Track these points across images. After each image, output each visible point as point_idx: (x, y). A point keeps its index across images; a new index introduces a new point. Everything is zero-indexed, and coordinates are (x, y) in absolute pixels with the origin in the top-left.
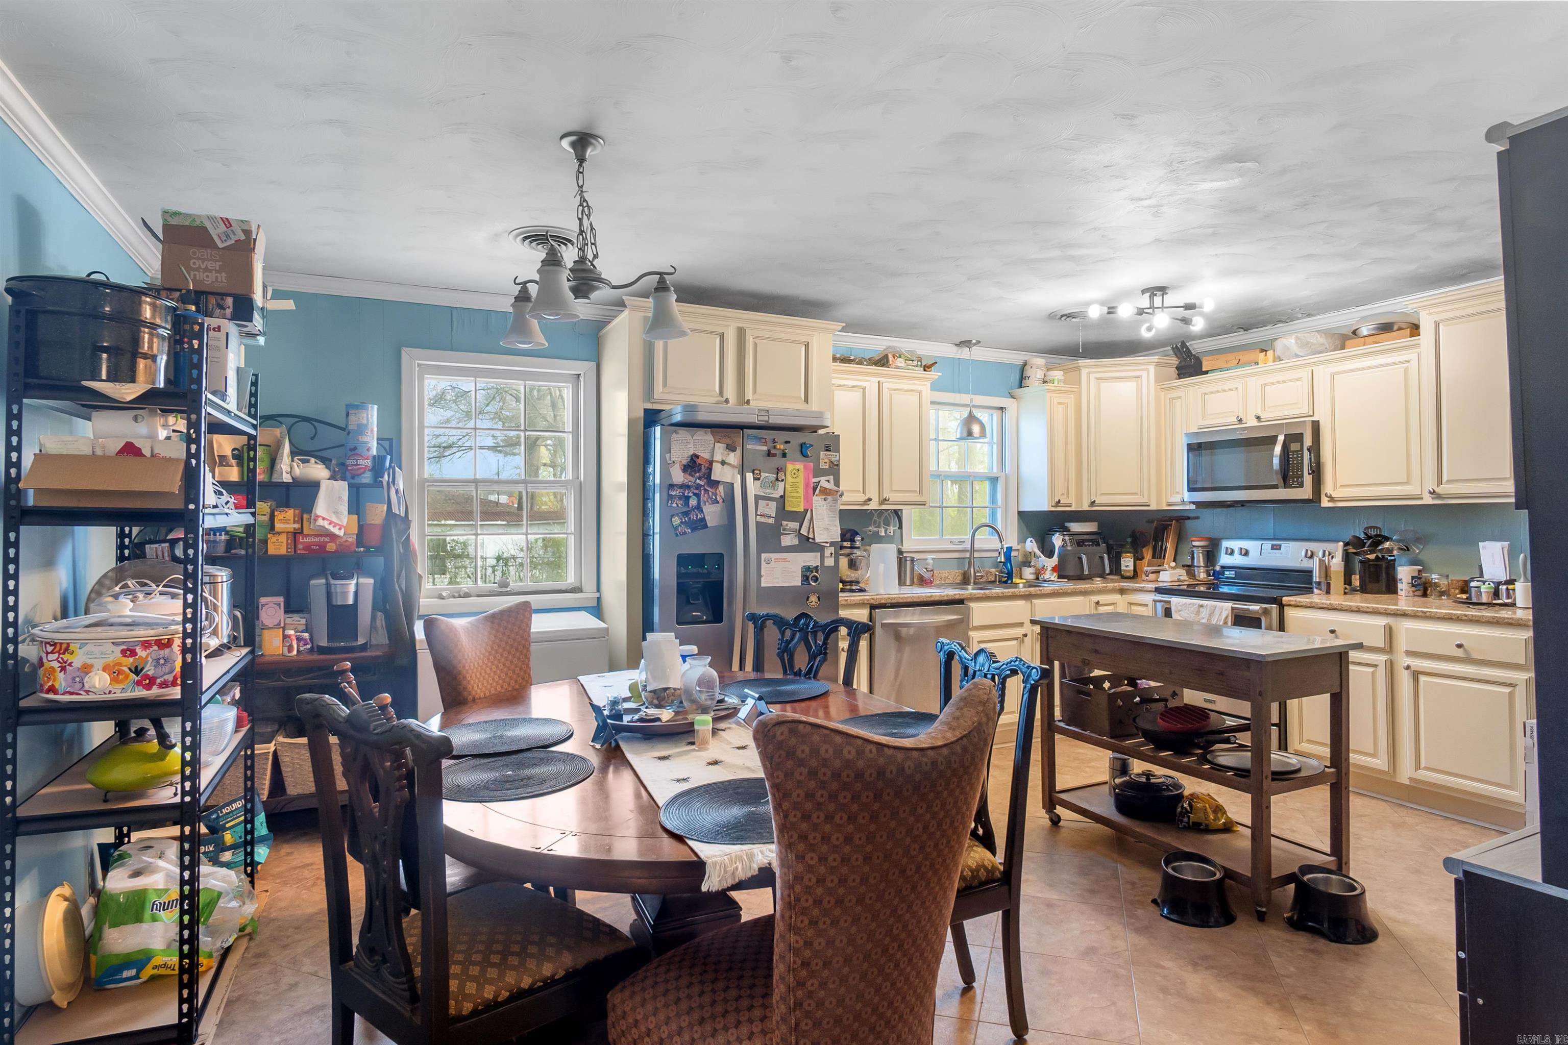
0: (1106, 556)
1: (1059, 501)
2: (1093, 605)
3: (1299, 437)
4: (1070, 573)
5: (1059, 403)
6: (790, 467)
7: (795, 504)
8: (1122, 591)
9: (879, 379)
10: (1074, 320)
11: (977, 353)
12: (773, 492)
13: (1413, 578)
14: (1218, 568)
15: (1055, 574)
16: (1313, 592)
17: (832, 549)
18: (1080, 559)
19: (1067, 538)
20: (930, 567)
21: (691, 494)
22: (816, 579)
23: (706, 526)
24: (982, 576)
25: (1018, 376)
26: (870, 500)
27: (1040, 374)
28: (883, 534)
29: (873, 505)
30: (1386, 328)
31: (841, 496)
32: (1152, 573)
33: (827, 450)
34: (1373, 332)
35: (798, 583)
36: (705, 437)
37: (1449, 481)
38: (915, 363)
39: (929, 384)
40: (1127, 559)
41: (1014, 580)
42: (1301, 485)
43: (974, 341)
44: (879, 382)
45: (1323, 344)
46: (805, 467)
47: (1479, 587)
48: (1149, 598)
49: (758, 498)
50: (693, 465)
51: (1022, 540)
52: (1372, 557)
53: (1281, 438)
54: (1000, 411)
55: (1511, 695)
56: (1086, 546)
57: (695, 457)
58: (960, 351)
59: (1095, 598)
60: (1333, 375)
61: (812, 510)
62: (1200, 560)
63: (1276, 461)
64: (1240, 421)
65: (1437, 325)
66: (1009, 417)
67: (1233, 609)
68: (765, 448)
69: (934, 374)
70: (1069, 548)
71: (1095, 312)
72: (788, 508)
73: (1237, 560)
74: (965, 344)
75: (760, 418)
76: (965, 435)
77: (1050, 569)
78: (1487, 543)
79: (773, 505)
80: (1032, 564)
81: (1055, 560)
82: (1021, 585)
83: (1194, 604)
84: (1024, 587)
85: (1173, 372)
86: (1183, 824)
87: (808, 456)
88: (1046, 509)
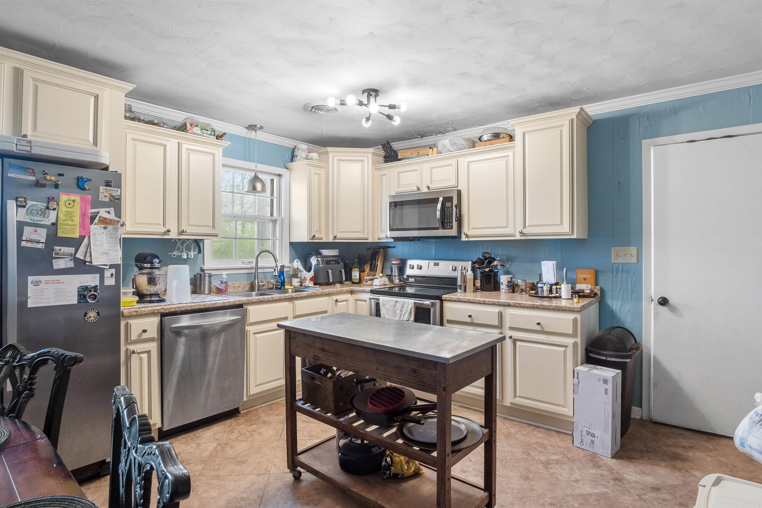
0: (343, 270)
1: (314, 236)
2: (334, 302)
3: (450, 199)
4: (322, 281)
5: (315, 173)
6: (64, 198)
7: (70, 231)
8: (352, 292)
9: (179, 141)
10: (320, 112)
11: (260, 136)
12: (42, 219)
13: (508, 282)
14: (405, 277)
15: (312, 282)
16: (457, 292)
17: (113, 271)
18: (328, 272)
19: (320, 259)
20: (224, 280)
22: (95, 297)
24: (264, 285)
25: (290, 155)
26: (169, 231)
27: (304, 155)
28: (185, 257)
29: (173, 235)
30: (496, 136)
31: (122, 225)
32: (369, 280)
33: (106, 186)
34: (490, 138)
35: (74, 300)
37: (529, 226)
38: (209, 132)
39: (221, 150)
40: (355, 272)
41: (286, 287)
42: (451, 228)
43: (258, 126)
44: (179, 143)
45: (464, 145)
46: (82, 199)
47: (542, 287)
48: (367, 296)
49: (21, 226)
51: (292, 261)
52: (487, 270)
53: (441, 199)
54: (279, 177)
55: (565, 352)
56: (331, 264)
58: (249, 132)
59: (335, 298)
60: (469, 163)
61: (89, 237)
62: (396, 272)
63: (438, 213)
64: (419, 189)
65: (524, 134)
66: (284, 181)
67: (415, 303)
68: (33, 178)
69: (225, 143)
70: (321, 266)
71: (332, 103)
72: (60, 235)
73: (416, 272)
74: (252, 127)
75: (19, 147)
76: (251, 189)
77: (308, 279)
78: (545, 262)
79: (43, 231)
80: (299, 276)
81: (312, 273)
82: (290, 290)
83: (393, 301)
84: (292, 292)
85: (382, 159)
86: (386, 476)
87: (84, 189)
88: (306, 241)
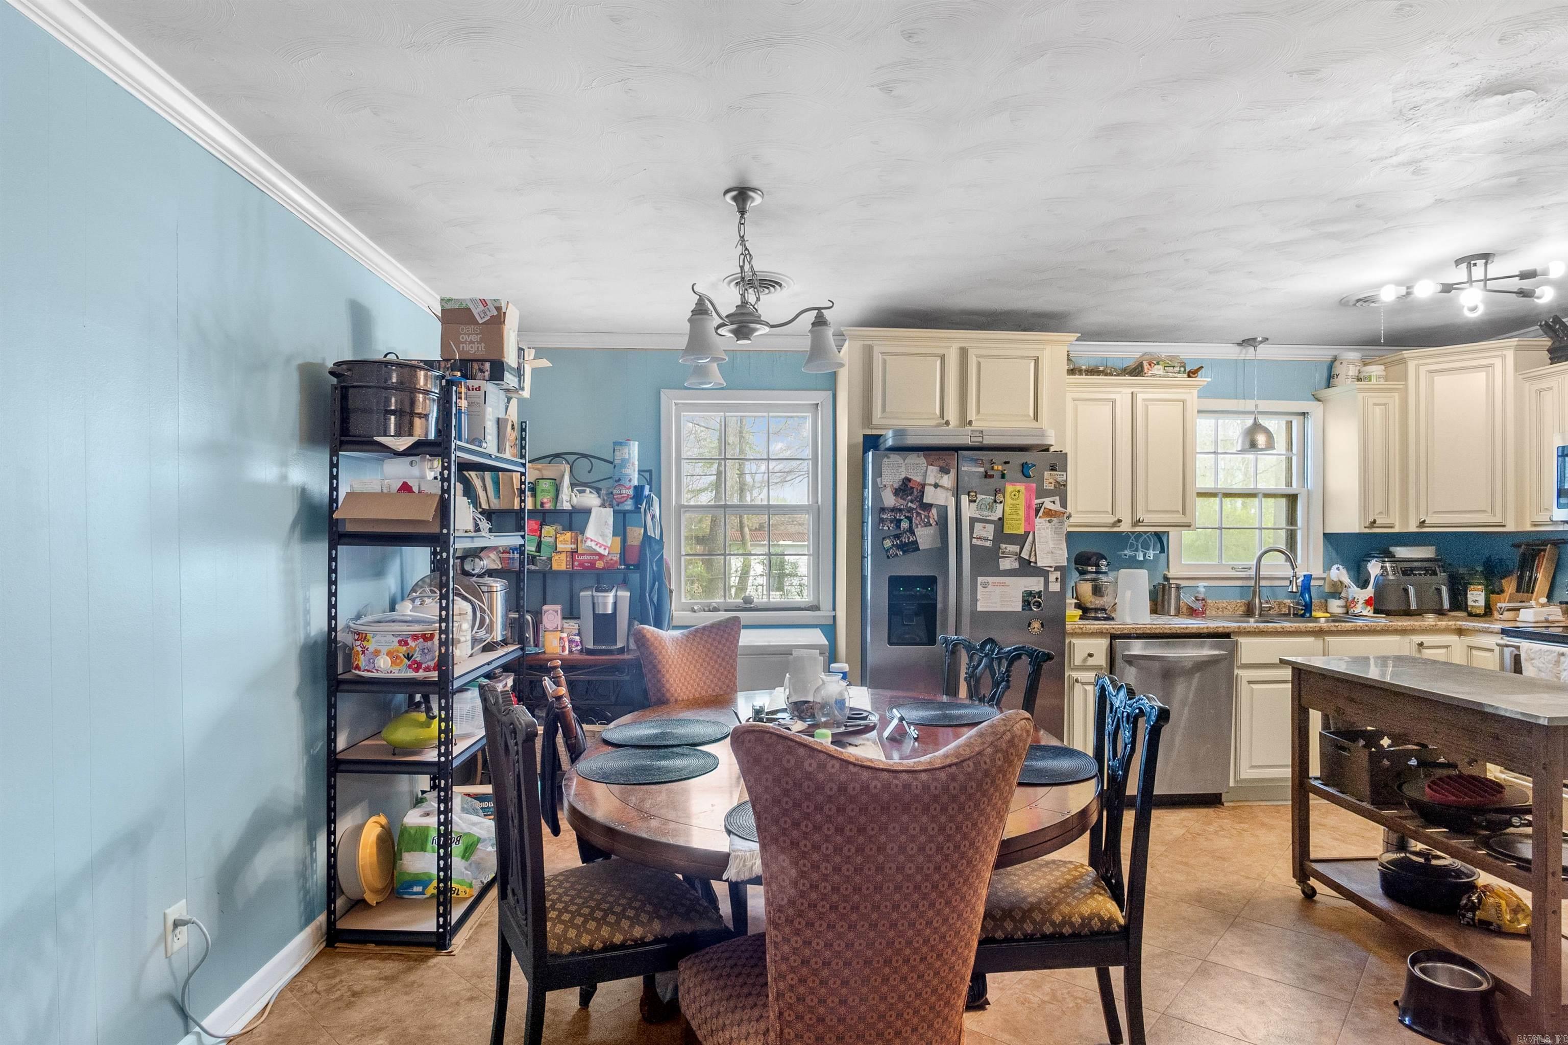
0: (1444, 589)
1: (1375, 522)
2: (1415, 647)
4: (1392, 607)
5: (1377, 405)
6: (1009, 488)
7: (1016, 526)
8: (1460, 632)
9: (1133, 390)
10: (1370, 305)
11: (1264, 352)
12: (990, 514)
15: (1369, 608)
17: (1058, 574)
18: (1406, 591)
19: (1388, 565)
20: (1201, 596)
21: (902, 517)
22: (1039, 605)
23: (917, 549)
24: (1270, 608)
25: (1325, 374)
26: (1120, 521)
27: (1352, 371)
28: (1141, 558)
29: (1125, 527)
31: (1068, 517)
32: (1509, 610)
33: (1052, 470)
35: (1018, 607)
36: (918, 460)
38: (1177, 369)
39: (1195, 392)
40: (1475, 593)
41: (1314, 614)
43: (1260, 339)
44: (1132, 393)
46: (1027, 489)
48: (1498, 641)
49: (973, 521)
50: (905, 488)
51: (1327, 568)
54: (1302, 417)
56: (1415, 575)
57: (907, 480)
58: (1244, 351)
59: (1417, 639)
61: (1034, 533)
66: (1310, 423)
68: (982, 470)
69: (1202, 380)
70: (1391, 577)
71: (1388, 295)
72: (1006, 531)
74: (1248, 342)
75: (973, 439)
76: (1247, 446)
77: (1361, 601)
79: (991, 528)
80: (1343, 595)
81: (1370, 591)
82: (1322, 620)
83: (1552, 652)
85: (1546, 355)
86: (1466, 919)
87: (1030, 477)
88: (1357, 531)
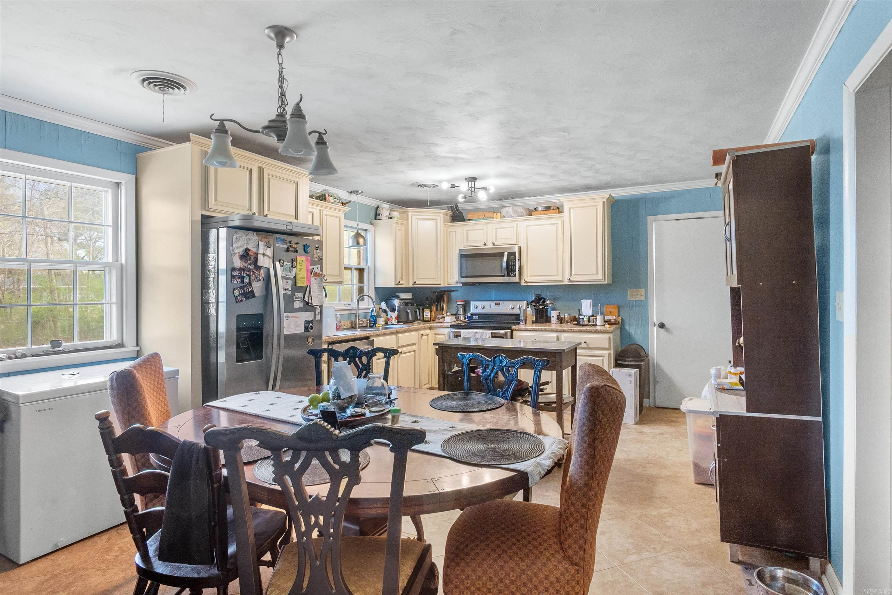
0: (417, 310)
1: (399, 282)
2: (420, 336)
3: (513, 254)
4: (403, 320)
5: (399, 230)
6: (299, 259)
7: (302, 283)
8: (429, 328)
9: (320, 208)
10: (425, 188)
11: (359, 199)
12: (290, 274)
13: (558, 315)
14: (469, 315)
15: (397, 321)
16: (520, 324)
17: (319, 310)
18: (407, 312)
19: (398, 301)
20: (339, 319)
21: (245, 275)
22: (311, 328)
23: (254, 296)
25: (374, 213)
27: (386, 213)
30: (548, 208)
31: (324, 277)
32: (442, 318)
33: (317, 250)
34: (544, 209)
35: (302, 330)
36: (253, 237)
37: (574, 275)
39: (344, 214)
40: (426, 312)
41: (377, 325)
42: (515, 275)
43: (360, 192)
44: (320, 210)
45: (523, 212)
46: (307, 259)
47: (583, 319)
48: (446, 331)
49: (283, 278)
50: (246, 255)
52: (541, 307)
53: (506, 254)
54: (365, 232)
55: (603, 360)
56: (408, 305)
57: (247, 250)
59: (421, 332)
60: (527, 226)
61: (310, 286)
62: (461, 311)
63: (505, 264)
64: (485, 245)
65: (570, 209)
67: (492, 333)
68: (286, 246)
70: (401, 307)
72: (298, 285)
73: (479, 311)
74: (355, 192)
75: (287, 227)
76: (355, 244)
77: (394, 318)
78: (584, 300)
79: (290, 282)
81: (396, 313)
82: (381, 328)
83: (473, 332)
84: (382, 329)
85: (448, 218)
87: (308, 253)
88: (393, 286)
